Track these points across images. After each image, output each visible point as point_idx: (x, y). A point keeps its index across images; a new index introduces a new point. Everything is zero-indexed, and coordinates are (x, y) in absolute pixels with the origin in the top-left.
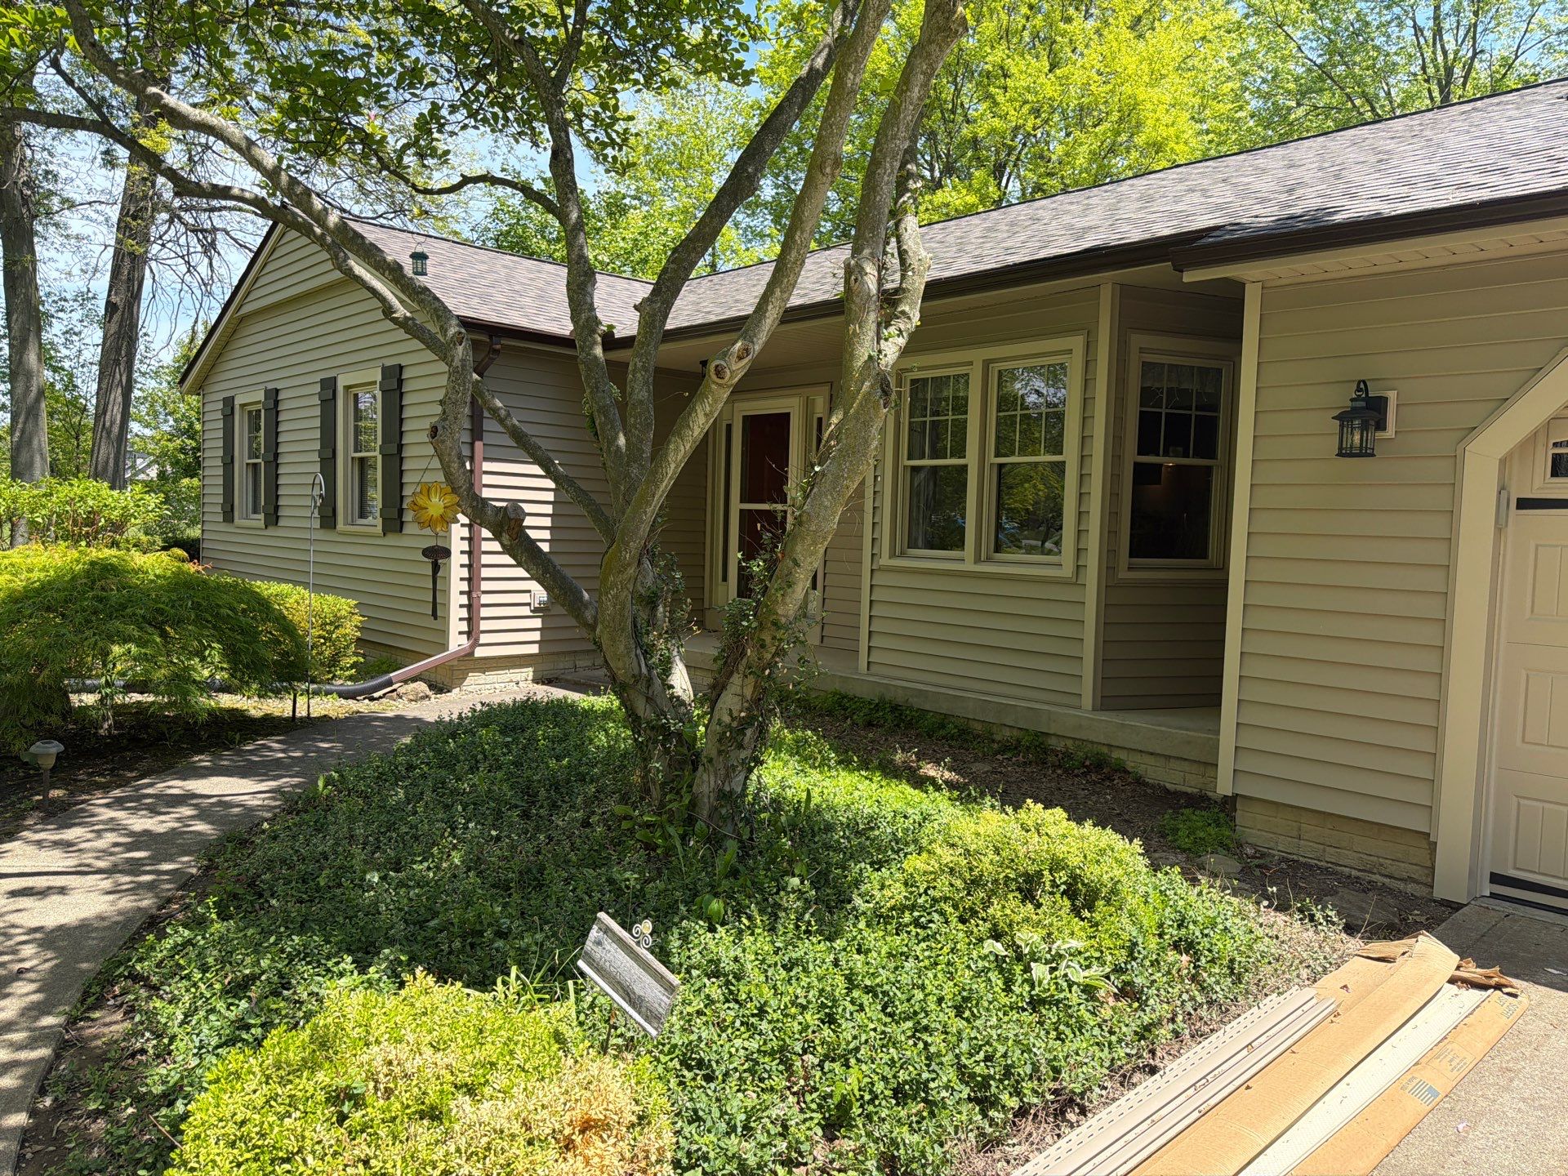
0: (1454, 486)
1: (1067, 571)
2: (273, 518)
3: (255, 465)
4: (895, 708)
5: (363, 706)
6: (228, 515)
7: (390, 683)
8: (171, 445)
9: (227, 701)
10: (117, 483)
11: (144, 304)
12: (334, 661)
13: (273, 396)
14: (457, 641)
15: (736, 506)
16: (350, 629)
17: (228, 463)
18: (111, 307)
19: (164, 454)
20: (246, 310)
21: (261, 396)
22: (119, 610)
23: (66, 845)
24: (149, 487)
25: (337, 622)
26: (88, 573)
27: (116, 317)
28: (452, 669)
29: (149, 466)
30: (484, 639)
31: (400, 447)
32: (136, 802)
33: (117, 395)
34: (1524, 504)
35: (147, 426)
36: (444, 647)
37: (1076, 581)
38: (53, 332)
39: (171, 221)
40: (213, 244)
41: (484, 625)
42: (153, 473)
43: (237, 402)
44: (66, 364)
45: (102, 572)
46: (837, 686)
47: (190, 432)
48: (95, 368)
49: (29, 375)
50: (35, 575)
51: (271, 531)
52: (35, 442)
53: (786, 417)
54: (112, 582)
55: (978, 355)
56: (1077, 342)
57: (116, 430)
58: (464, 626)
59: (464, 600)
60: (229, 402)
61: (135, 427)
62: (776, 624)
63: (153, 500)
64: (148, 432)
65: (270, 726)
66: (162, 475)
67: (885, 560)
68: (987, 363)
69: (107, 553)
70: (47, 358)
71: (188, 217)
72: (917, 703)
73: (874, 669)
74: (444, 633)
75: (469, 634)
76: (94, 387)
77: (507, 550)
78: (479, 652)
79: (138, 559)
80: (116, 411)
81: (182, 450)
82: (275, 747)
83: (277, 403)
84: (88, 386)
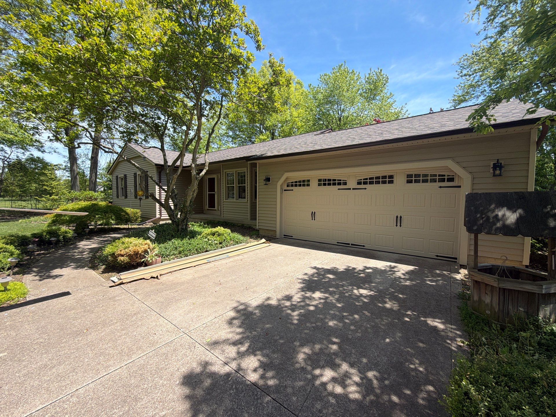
0: (276, 188)
1: (246, 201)
2: (126, 197)
3: (123, 188)
4: (226, 222)
5: (141, 226)
6: (118, 197)
7: (146, 223)
8: (106, 184)
9: (117, 226)
10: (95, 191)
11: (99, 157)
12: (136, 220)
13: (125, 176)
14: (158, 216)
15: (208, 193)
16: (139, 214)
17: (117, 188)
18: (92, 157)
19: (104, 185)
20: (120, 160)
21: (123, 176)
22: (98, 210)
23: (91, 242)
24: (102, 192)
25: (137, 213)
26: (92, 205)
27: (93, 159)
28: (157, 221)
29: (101, 188)
30: (162, 216)
31: (148, 184)
32: (101, 237)
33: (94, 174)
34: (285, 190)
35: (100, 180)
36: (156, 217)
37: (247, 202)
38: (79, 162)
39: (104, 141)
40: (114, 146)
41: (162, 213)
42: (102, 189)
43: (119, 176)
44: (82, 168)
45: (94, 205)
46: (218, 220)
47: (110, 181)
48: (89, 169)
49: (74, 171)
50: (83, 206)
51: (126, 199)
52: (76, 184)
53: (214, 178)
54: (96, 206)
55: (235, 170)
56: (246, 169)
57: (94, 181)
58: (159, 214)
59: (159, 209)
60: (117, 177)
61: (98, 180)
62: (186, 207)
63: (102, 194)
64: (100, 181)
65: (124, 229)
66: (104, 190)
67: (224, 200)
68: (236, 171)
69: (94, 202)
70: (78, 167)
71: (108, 140)
72: (229, 221)
73: (224, 217)
74: (156, 215)
75: (160, 215)
76: (89, 172)
77: (152, 199)
78: (162, 218)
79: (100, 203)
80: (94, 178)
81: (109, 184)
82: (125, 231)
83: (126, 177)
84: (87, 173)
